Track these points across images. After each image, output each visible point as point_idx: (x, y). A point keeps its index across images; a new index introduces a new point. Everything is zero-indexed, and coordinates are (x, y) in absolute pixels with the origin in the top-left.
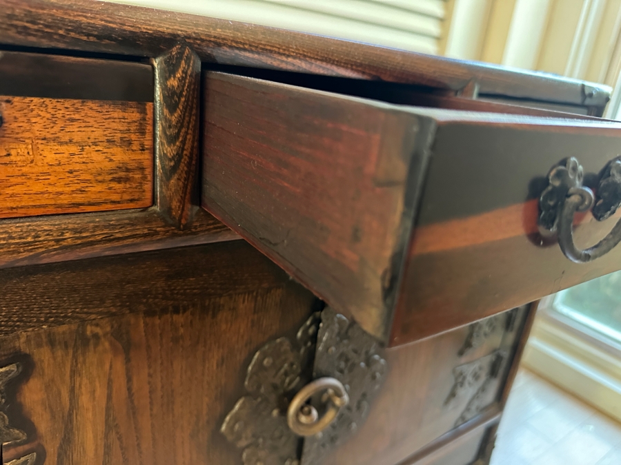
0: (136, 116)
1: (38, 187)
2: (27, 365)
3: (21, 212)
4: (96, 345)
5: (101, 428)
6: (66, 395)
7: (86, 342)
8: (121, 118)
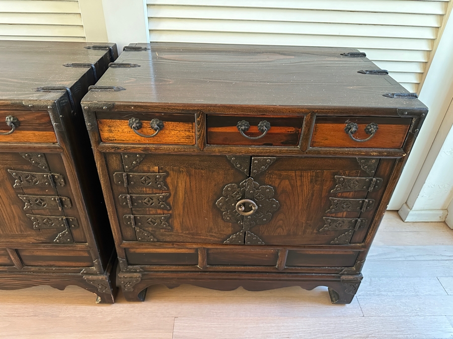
0: (191, 125)
1: (171, 139)
2: (168, 175)
3: (167, 143)
4: (183, 173)
5: (183, 192)
6: (176, 182)
7: (180, 172)
8: (188, 126)
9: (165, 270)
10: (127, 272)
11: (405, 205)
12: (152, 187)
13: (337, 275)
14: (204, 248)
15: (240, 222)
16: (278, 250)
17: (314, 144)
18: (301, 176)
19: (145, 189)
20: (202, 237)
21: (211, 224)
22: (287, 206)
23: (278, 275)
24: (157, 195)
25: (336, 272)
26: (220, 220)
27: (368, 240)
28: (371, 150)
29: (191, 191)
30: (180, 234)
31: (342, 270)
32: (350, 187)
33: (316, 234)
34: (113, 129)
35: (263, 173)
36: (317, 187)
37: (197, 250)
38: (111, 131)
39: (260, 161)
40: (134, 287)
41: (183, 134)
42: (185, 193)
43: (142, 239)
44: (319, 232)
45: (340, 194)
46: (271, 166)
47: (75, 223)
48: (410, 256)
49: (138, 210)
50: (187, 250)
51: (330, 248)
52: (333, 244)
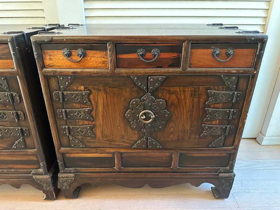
0: (105, 53)
1: (91, 64)
2: (91, 93)
3: (89, 67)
4: (101, 91)
5: (102, 107)
6: (96, 99)
7: (99, 90)
8: (103, 53)
9: (91, 171)
10: (64, 173)
11: (260, 134)
12: (80, 103)
13: (216, 173)
14: (119, 152)
15: (143, 130)
16: (172, 153)
17: (191, 66)
18: (184, 91)
19: (75, 105)
20: (117, 143)
21: (123, 132)
22: (176, 116)
23: (173, 174)
24: (84, 109)
25: (215, 171)
26: (129, 128)
27: (236, 143)
28: (231, 69)
29: (108, 105)
30: (101, 141)
31: (219, 169)
32: (219, 99)
33: (198, 139)
34: (52, 57)
35: (157, 89)
36: (196, 100)
37: (113, 153)
38: (51, 59)
39: (155, 80)
40: (70, 186)
41: (100, 60)
42: (103, 107)
43: (74, 146)
44: (200, 138)
45: (213, 106)
46: (163, 83)
47: (27, 132)
48: (268, 166)
49: (71, 122)
50: (106, 154)
51: (209, 150)
52: (211, 148)
